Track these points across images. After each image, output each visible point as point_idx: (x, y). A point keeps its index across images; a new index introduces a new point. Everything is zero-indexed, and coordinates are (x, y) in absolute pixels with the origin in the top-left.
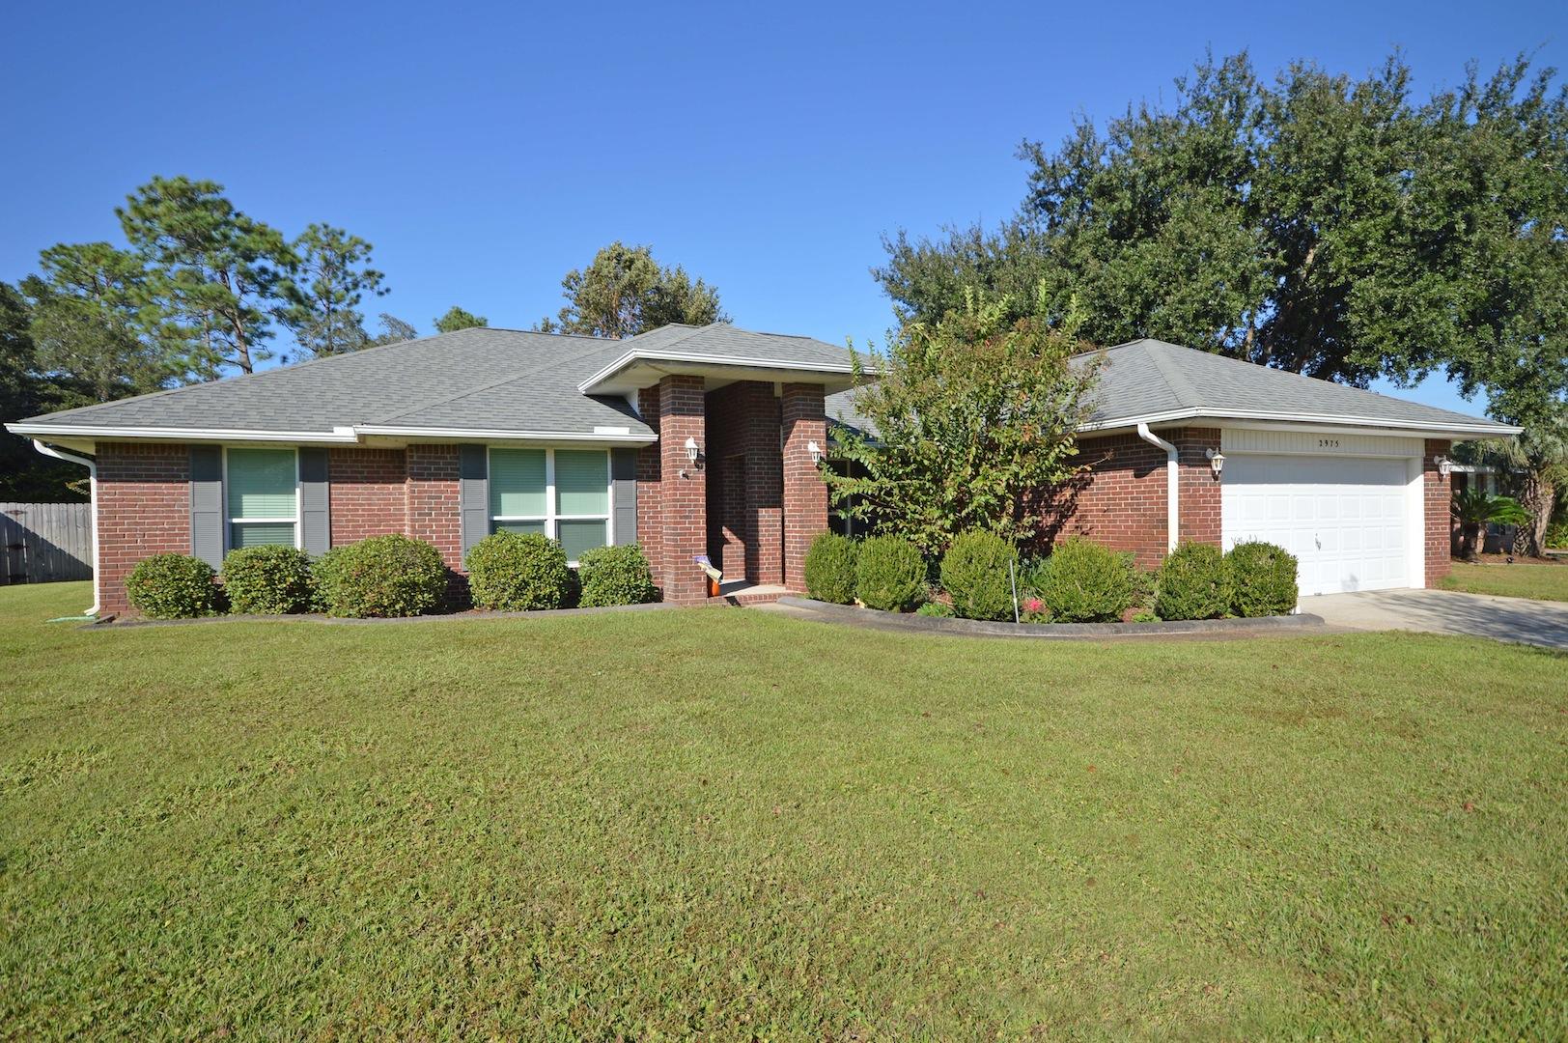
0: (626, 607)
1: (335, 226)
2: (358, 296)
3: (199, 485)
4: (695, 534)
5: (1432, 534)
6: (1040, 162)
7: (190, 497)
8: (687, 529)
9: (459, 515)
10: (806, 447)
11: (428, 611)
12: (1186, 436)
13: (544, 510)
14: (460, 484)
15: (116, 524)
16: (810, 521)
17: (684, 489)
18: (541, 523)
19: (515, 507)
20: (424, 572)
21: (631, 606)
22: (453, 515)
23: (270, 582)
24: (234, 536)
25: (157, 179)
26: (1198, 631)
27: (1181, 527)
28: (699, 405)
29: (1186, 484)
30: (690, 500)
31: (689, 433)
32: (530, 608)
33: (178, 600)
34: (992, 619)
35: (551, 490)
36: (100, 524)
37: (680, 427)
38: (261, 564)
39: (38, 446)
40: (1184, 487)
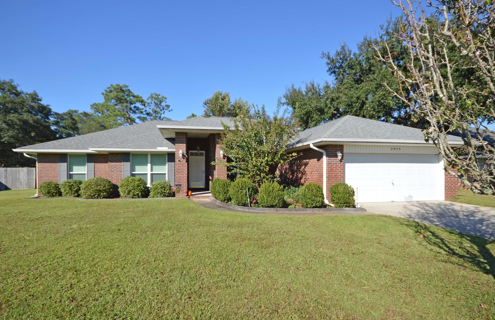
0: (161, 198)
1: (158, 93)
2: (164, 112)
3: (61, 163)
4: (182, 178)
5: (448, 181)
6: (329, 58)
7: (59, 167)
8: (180, 176)
9: (122, 172)
10: (220, 152)
11: (104, 197)
12: (328, 147)
13: (147, 171)
14: (122, 163)
15: (42, 174)
16: (221, 174)
17: (179, 165)
18: (146, 174)
19: (139, 170)
20: (104, 187)
21: (163, 198)
22: (120, 172)
23: (70, 189)
24: (70, 176)
25: (112, 85)
26: (308, 212)
27: (327, 177)
28: (184, 141)
29: (328, 163)
30: (181, 168)
31: (181, 149)
32: (132, 198)
33: (49, 193)
34: (242, 206)
35: (149, 165)
36: (38, 174)
37: (178, 147)
38: (68, 184)
39: (25, 154)
40: (328, 164)
